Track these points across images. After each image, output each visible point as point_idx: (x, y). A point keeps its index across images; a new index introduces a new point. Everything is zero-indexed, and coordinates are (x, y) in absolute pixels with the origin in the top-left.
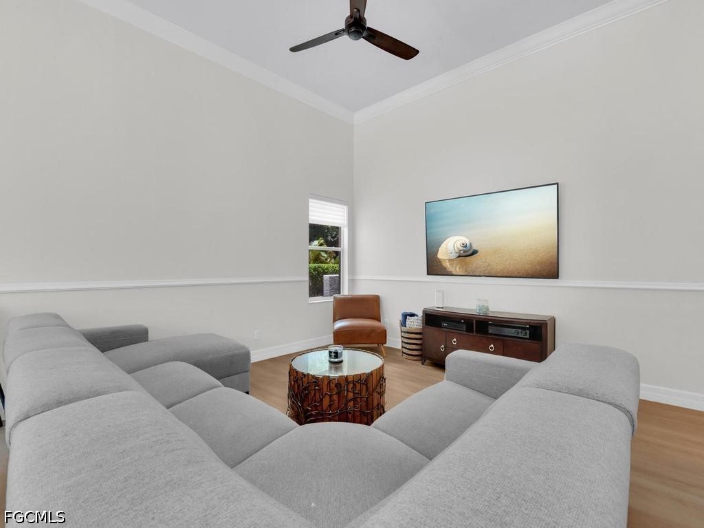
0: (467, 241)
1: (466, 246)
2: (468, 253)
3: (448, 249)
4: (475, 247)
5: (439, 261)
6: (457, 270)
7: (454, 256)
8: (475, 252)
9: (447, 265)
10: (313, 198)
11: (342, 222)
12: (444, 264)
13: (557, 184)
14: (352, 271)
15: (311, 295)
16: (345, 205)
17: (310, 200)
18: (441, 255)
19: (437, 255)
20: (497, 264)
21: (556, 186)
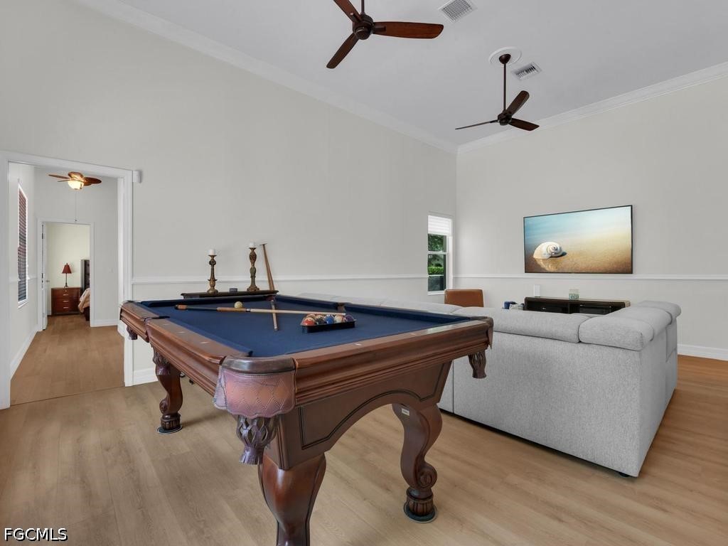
0: (558, 246)
1: (557, 250)
2: (558, 255)
3: (542, 251)
4: (564, 250)
5: (535, 260)
6: (549, 267)
7: (547, 256)
8: (564, 254)
9: (541, 263)
10: (431, 215)
11: (447, 232)
12: (539, 263)
13: (632, 206)
14: (456, 270)
15: (429, 290)
16: (450, 218)
17: (429, 216)
18: (535, 256)
19: (533, 254)
20: (582, 264)
21: (630, 207)
